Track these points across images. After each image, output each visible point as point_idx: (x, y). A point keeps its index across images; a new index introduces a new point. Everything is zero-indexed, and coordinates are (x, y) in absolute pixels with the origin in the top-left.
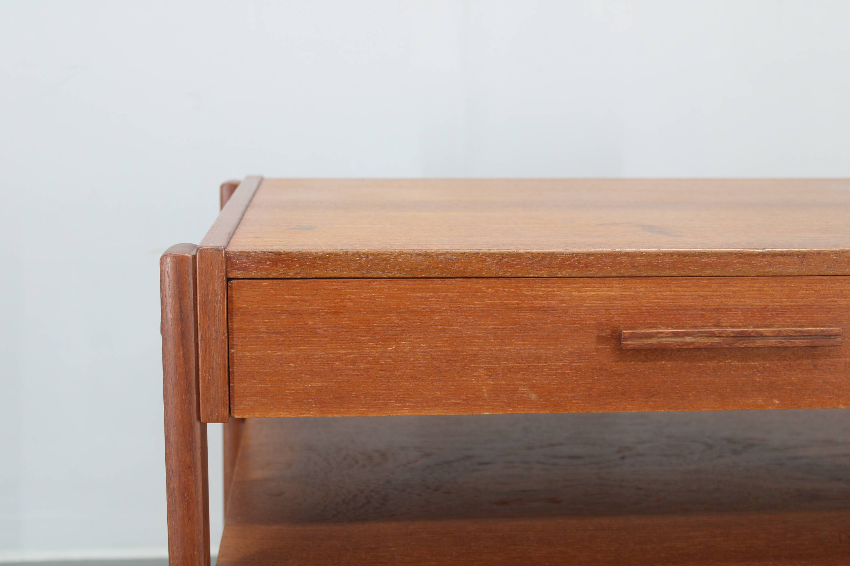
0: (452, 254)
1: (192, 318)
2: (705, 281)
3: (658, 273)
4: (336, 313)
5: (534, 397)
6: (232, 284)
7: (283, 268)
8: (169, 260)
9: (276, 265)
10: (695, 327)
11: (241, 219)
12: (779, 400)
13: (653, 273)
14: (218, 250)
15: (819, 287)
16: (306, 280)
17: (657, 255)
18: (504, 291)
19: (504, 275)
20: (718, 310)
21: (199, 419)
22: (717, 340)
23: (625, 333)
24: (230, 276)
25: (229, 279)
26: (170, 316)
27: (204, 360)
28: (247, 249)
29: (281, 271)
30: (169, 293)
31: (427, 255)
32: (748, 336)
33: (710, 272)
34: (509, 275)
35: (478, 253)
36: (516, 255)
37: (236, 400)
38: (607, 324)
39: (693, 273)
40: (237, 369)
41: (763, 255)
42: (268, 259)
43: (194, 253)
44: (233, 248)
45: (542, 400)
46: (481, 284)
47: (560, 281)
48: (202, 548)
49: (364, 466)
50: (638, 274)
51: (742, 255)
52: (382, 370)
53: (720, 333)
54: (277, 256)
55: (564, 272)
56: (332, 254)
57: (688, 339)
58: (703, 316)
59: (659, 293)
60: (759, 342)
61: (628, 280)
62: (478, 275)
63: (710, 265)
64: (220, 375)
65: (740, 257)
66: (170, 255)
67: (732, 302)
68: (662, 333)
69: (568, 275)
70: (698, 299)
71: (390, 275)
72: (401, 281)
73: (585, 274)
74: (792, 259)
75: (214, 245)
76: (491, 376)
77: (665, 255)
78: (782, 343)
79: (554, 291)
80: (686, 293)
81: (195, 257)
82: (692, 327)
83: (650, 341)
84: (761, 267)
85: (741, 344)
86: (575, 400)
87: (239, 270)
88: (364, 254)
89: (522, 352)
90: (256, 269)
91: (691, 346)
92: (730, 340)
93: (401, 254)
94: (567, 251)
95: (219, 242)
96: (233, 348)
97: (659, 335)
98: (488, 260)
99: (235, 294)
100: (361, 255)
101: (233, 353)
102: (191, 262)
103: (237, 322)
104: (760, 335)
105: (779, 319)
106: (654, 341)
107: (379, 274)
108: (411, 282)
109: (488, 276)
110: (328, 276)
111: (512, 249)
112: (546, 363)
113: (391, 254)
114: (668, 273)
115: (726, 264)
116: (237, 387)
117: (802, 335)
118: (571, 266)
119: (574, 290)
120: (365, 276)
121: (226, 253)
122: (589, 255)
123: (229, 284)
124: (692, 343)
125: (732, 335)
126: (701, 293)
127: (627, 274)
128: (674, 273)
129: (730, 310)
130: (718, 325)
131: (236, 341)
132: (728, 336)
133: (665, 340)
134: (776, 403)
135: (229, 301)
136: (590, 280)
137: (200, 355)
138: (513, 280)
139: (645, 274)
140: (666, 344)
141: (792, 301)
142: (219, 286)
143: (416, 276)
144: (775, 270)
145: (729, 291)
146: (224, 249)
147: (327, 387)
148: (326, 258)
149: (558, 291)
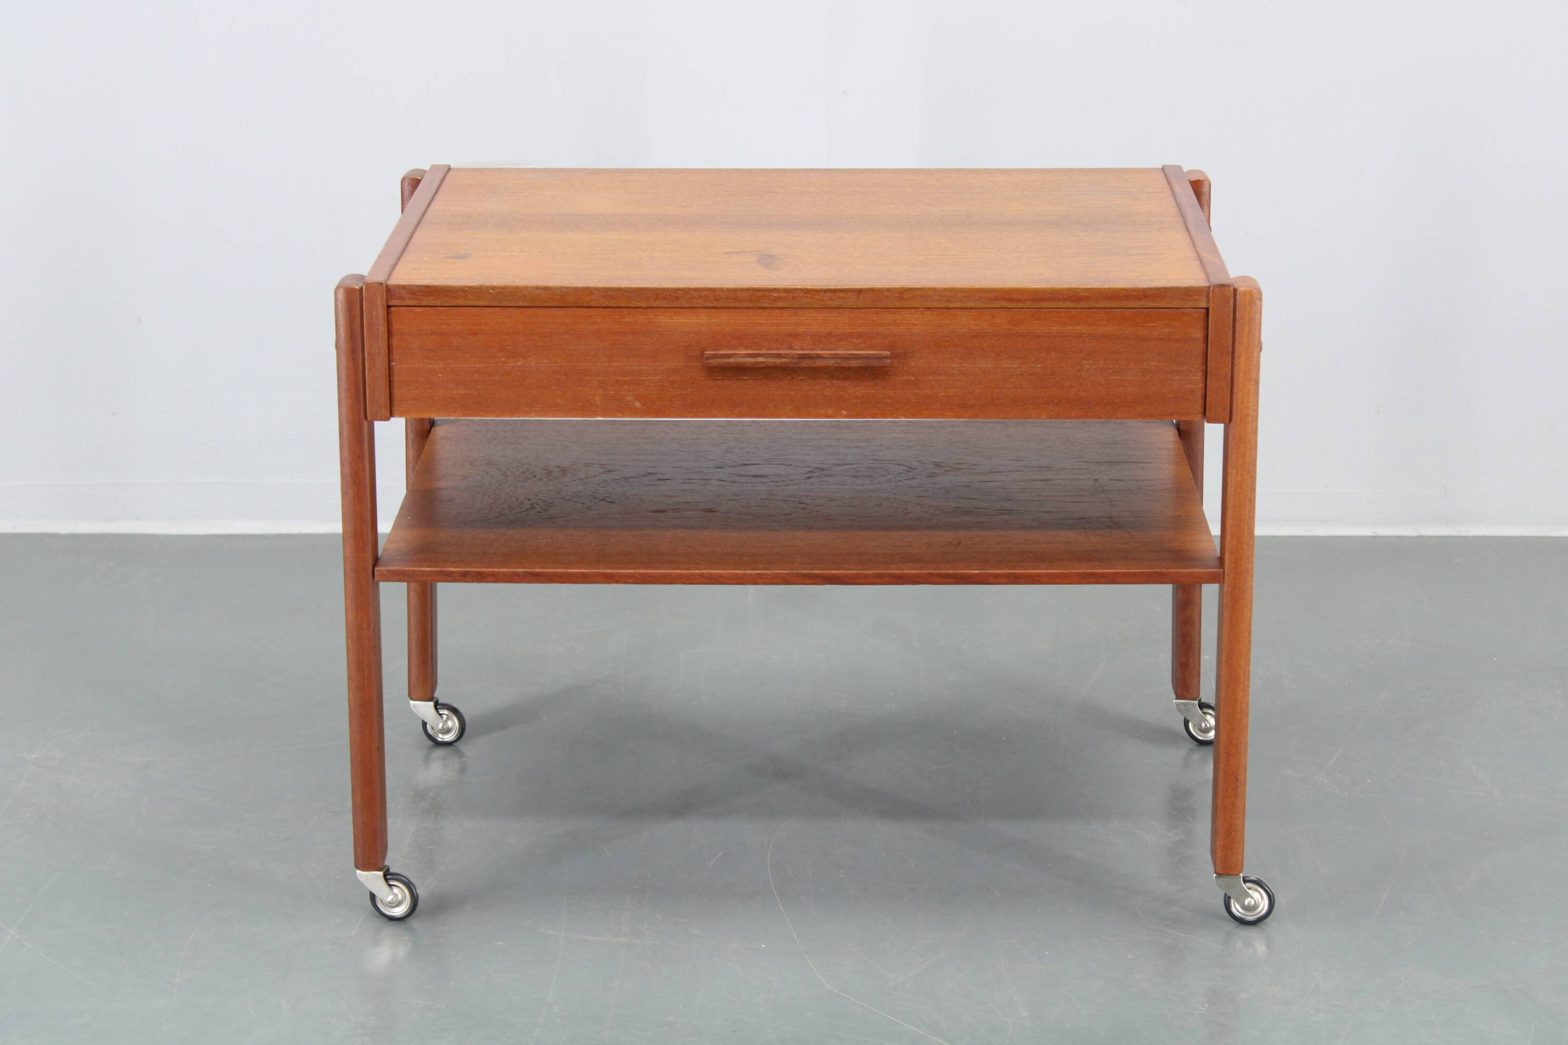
0: (567, 288)
1: (359, 338)
2: (777, 312)
3: (737, 305)
4: (474, 334)
5: (638, 405)
6: (391, 310)
7: (432, 298)
8: (341, 291)
9: (426, 296)
10: (771, 349)
11: (407, 244)
12: (846, 411)
13: (733, 305)
14: (381, 284)
15: (875, 317)
16: (450, 308)
17: (735, 290)
18: (611, 318)
19: (609, 305)
20: (790, 335)
21: (366, 418)
22: (784, 360)
23: (707, 354)
24: (390, 304)
25: (389, 307)
26: (342, 335)
27: (370, 369)
28: (403, 283)
29: (431, 301)
30: (341, 317)
31: (546, 289)
32: (810, 357)
33: (780, 304)
34: (613, 305)
35: (588, 288)
36: (618, 290)
37: (396, 403)
38: (696, 346)
39: (766, 305)
40: (396, 378)
41: (826, 291)
42: (419, 291)
43: (361, 285)
44: (393, 282)
45: (645, 407)
46: (591, 312)
47: (656, 310)
48: (369, 523)
49: (540, 479)
50: (720, 305)
51: (806, 291)
52: (513, 381)
53: (787, 355)
54: (426, 289)
55: (659, 304)
56: (470, 288)
57: (760, 359)
58: (777, 340)
59: (738, 321)
60: (820, 363)
61: (712, 310)
62: (588, 305)
63: (781, 299)
64: (383, 383)
65: (805, 293)
66: (342, 287)
67: (800, 330)
68: (737, 354)
69: (662, 306)
70: (772, 326)
71: (517, 305)
72: (527, 310)
73: (676, 305)
74: (850, 294)
75: (377, 280)
76: (601, 387)
77: (742, 290)
78: (839, 363)
79: (651, 319)
80: (762, 321)
81: (361, 289)
82: (768, 349)
83: (729, 360)
84: (823, 300)
85: (806, 363)
86: (673, 408)
87: (396, 299)
88: (496, 288)
89: (627, 368)
90: (410, 299)
91: (763, 365)
92: (795, 361)
93: (526, 287)
94: (660, 286)
95: (381, 278)
96: (393, 361)
97: (736, 356)
98: (596, 293)
99: (394, 318)
100: (494, 288)
101: (392, 365)
102: (358, 293)
103: (395, 342)
104: (819, 357)
105: (842, 343)
106: (732, 360)
107: (508, 304)
108: (534, 310)
109: (597, 305)
110: (468, 305)
111: (615, 285)
112: (647, 377)
113: (517, 288)
114: (745, 304)
115: (794, 298)
116: (396, 392)
117: (856, 357)
118: (664, 298)
119: (668, 318)
120: (497, 305)
121: (387, 286)
122: (678, 289)
123: (389, 310)
124: (763, 363)
125: (797, 356)
126: (775, 321)
127: (711, 305)
128: (750, 305)
129: (800, 335)
130: (790, 348)
131: (395, 356)
132: (793, 357)
133: (741, 360)
134: (843, 414)
135: (389, 324)
136: (681, 310)
137: (367, 367)
138: (617, 310)
139: (726, 306)
140: (741, 363)
141: (853, 329)
142: (381, 312)
143: (538, 305)
144: (836, 303)
145: (798, 320)
146: (385, 283)
147: (468, 394)
148: (466, 291)
149: (655, 318)
